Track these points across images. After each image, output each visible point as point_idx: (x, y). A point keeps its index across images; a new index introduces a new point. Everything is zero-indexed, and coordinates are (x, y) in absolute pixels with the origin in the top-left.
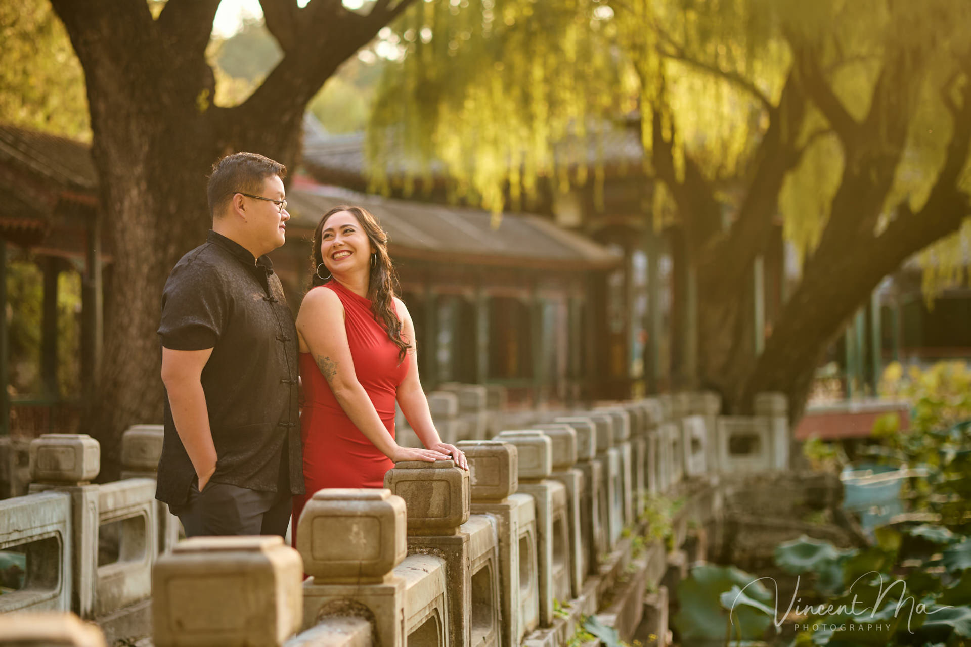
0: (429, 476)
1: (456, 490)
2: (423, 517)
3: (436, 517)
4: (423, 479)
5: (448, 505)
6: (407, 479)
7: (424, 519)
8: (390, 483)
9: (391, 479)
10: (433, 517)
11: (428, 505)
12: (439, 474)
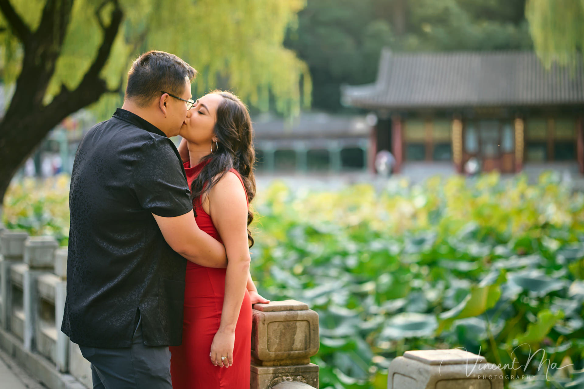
0: (293, 317)
1: (314, 328)
2: (289, 351)
3: (299, 350)
4: (289, 320)
5: (308, 340)
6: (277, 320)
7: (290, 352)
8: (264, 324)
9: (264, 320)
10: (296, 350)
11: (293, 342)
12: (301, 316)
